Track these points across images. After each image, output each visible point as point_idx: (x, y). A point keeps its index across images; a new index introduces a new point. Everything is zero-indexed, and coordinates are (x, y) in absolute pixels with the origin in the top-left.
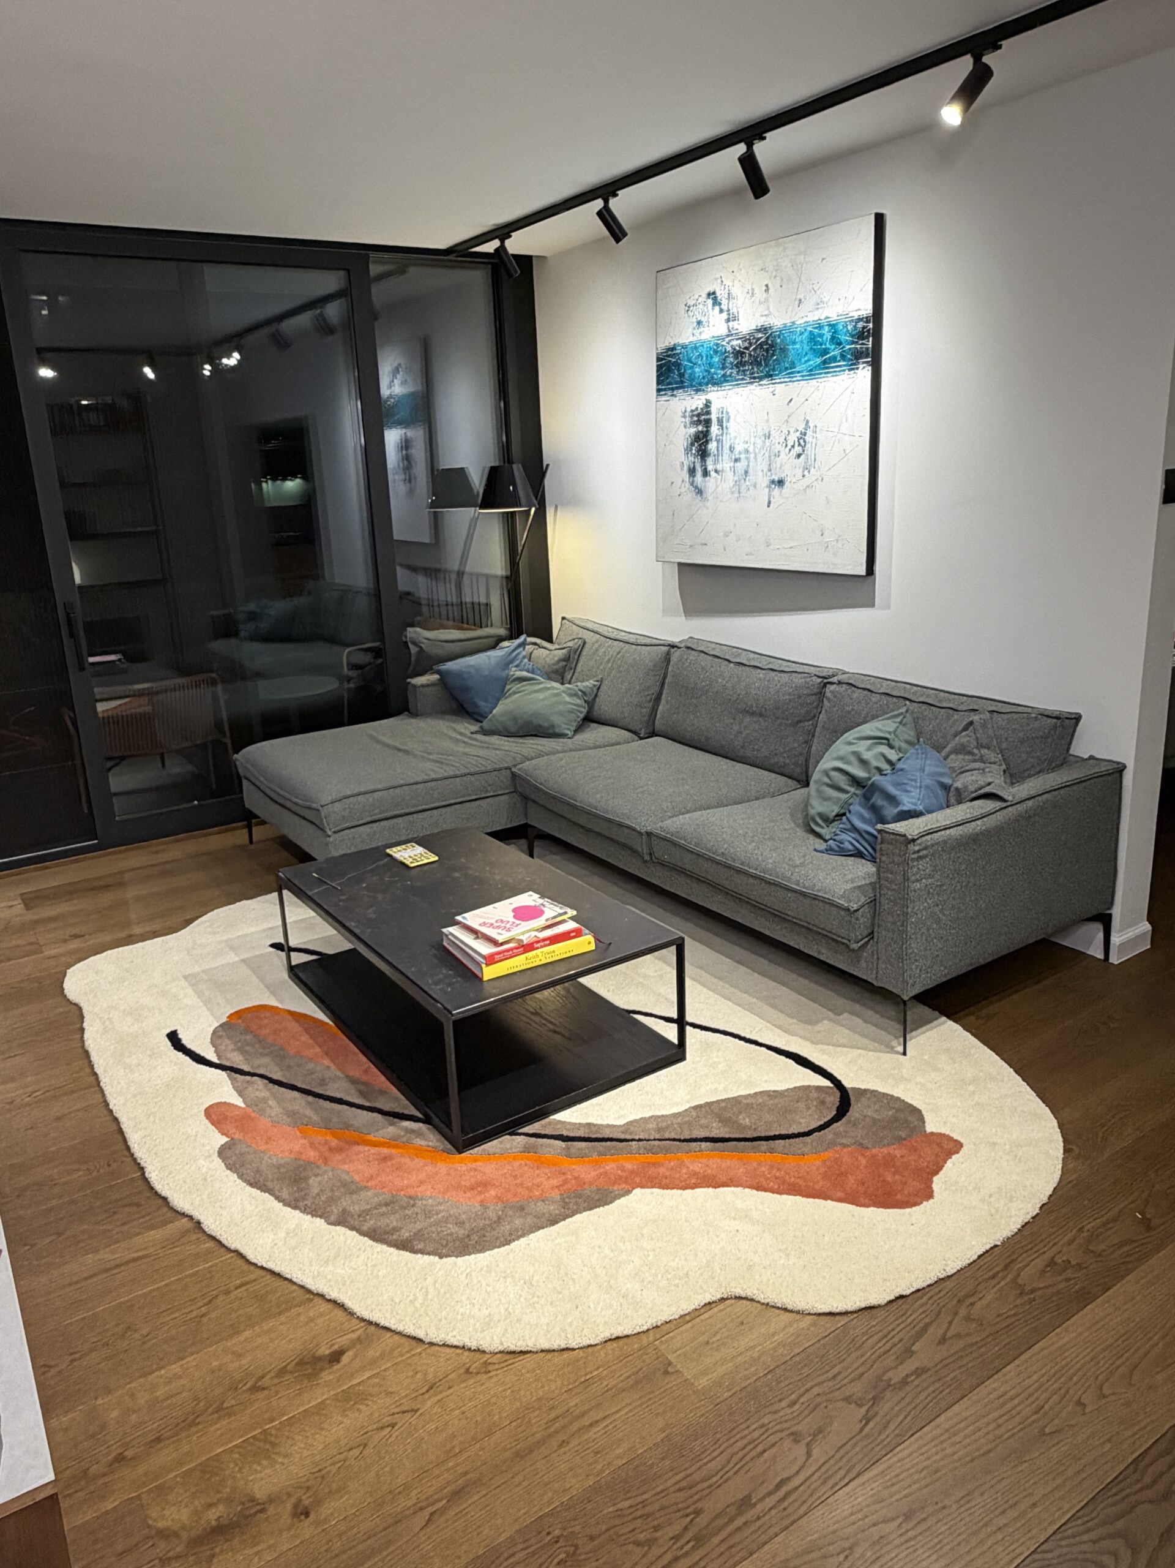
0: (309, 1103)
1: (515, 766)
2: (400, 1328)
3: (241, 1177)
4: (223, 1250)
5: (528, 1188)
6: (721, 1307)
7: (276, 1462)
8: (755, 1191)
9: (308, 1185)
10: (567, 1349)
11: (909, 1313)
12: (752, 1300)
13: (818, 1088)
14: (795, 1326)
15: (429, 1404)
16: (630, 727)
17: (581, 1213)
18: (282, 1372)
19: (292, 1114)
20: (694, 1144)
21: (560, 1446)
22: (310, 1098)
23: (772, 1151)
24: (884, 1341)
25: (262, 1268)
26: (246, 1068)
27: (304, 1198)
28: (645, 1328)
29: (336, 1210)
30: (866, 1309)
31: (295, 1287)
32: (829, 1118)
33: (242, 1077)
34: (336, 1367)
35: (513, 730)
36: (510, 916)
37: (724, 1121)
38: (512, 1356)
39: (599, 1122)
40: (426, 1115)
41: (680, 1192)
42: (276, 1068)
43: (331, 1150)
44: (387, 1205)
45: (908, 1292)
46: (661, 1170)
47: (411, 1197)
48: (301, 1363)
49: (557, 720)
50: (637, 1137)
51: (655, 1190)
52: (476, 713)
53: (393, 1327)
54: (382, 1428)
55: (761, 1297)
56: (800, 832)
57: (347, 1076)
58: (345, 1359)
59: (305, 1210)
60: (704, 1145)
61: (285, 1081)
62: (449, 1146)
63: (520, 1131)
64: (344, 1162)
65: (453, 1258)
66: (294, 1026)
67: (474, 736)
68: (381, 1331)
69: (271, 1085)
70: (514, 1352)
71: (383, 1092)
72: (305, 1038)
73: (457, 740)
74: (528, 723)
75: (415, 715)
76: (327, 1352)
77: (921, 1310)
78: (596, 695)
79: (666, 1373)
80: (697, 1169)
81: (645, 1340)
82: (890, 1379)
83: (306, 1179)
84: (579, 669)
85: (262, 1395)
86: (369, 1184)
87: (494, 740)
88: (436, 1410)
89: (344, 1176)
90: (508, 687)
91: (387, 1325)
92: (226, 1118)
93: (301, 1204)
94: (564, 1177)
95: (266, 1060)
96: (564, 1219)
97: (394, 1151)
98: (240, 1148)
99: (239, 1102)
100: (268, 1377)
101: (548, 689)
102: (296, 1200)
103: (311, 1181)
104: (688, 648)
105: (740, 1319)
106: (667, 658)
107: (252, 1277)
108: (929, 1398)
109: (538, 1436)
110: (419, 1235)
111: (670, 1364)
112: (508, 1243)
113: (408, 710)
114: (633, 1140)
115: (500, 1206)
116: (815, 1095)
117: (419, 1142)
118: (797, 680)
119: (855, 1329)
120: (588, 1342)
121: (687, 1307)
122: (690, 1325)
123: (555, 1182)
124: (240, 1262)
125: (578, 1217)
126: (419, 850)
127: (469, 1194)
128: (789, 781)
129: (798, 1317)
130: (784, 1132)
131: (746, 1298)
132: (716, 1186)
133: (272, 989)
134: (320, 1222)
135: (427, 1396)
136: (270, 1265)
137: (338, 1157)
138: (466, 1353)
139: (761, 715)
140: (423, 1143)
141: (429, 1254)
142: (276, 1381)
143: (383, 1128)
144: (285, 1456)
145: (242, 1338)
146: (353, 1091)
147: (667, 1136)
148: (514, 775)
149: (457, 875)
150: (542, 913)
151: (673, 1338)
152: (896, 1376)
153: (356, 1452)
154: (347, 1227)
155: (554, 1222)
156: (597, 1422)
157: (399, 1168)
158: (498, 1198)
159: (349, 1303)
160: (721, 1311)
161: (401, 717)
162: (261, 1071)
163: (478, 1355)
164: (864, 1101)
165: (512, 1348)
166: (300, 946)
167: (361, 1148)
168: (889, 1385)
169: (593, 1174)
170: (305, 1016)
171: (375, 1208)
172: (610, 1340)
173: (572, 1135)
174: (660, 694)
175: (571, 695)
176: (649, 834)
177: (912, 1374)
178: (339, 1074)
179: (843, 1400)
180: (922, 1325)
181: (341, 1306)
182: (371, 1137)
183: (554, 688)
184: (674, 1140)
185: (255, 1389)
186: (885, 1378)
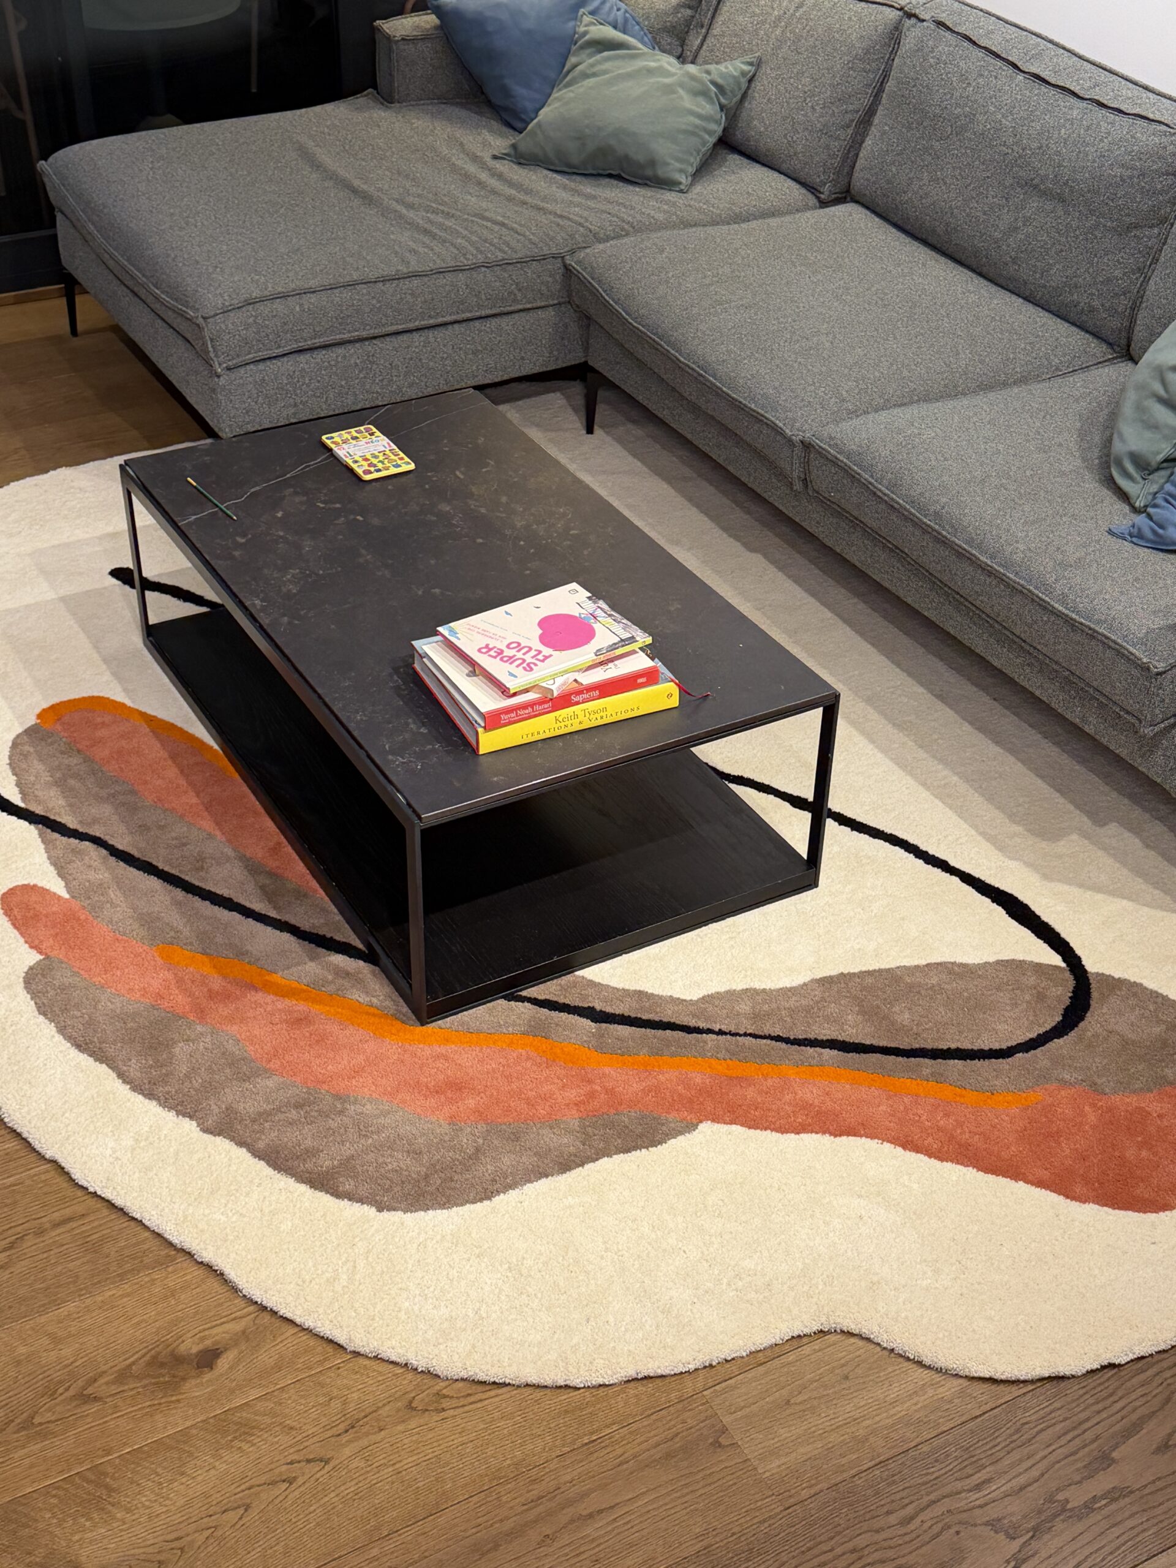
0: (178, 904)
1: (573, 252)
2: (309, 1323)
3: (62, 1030)
4: (32, 1157)
5: (528, 1102)
6: (817, 1345)
7: (114, 1518)
8: (899, 1150)
9: (172, 1056)
10: (567, 1387)
11: (1120, 1393)
12: (868, 1340)
13: (1039, 968)
14: (930, 1392)
15: (347, 1451)
16: (802, 176)
17: (609, 1155)
18: (123, 1376)
19: (148, 921)
20: (810, 1050)
21: (540, 1544)
22: (179, 894)
23: (938, 1078)
24: (1069, 1437)
25: (95, 1194)
26: (71, 822)
27: (164, 1079)
28: (692, 1367)
29: (215, 1109)
30: (1050, 1379)
31: (147, 1234)
32: (1048, 1027)
33: (65, 839)
34: (208, 1376)
35: (575, 159)
36: (532, 636)
37: (868, 1013)
38: (480, 1388)
39: (657, 991)
40: (369, 946)
41: (776, 1136)
42: (122, 828)
43: (212, 995)
44: (298, 1106)
45: (1123, 1360)
46: (751, 1093)
47: (338, 1097)
48: (156, 1363)
49: (663, 149)
50: (717, 1028)
51: (734, 1127)
52: (506, 109)
53: (298, 1320)
54: (273, 1483)
55: (884, 1339)
56: (1092, 485)
57: (242, 858)
58: (223, 1363)
59: (167, 1102)
60: (827, 1053)
61: (136, 854)
62: (405, 1009)
63: (524, 993)
64: (231, 1020)
65: (400, 1213)
66: (154, 750)
67: (499, 166)
68: (278, 1323)
69: (113, 860)
70: (483, 1383)
71: (301, 895)
72: (172, 772)
73: (467, 177)
74: (604, 152)
75: (388, 99)
76: (195, 1350)
77: (1139, 1392)
78: (744, 96)
79: (717, 1444)
80: (808, 1097)
81: (689, 1387)
82: (1067, 1501)
83: (169, 1045)
84: (716, 30)
85: (94, 1408)
86: (271, 1065)
87: (538, 180)
88: (357, 1463)
89: (230, 1046)
90: (573, 60)
91: (289, 1315)
92: (36, 917)
93: (160, 1090)
94: (587, 1088)
95: (107, 810)
96: (582, 1165)
97: (316, 1009)
98: (64, 977)
99: (58, 887)
100: (102, 1381)
101: (650, 71)
102: (153, 1083)
103: (177, 1050)
104: (940, 24)
105: (846, 1370)
106: (894, 36)
107: (80, 1209)
108: (1125, 1538)
109: (508, 1525)
110: (347, 1165)
111: (724, 1430)
112: (488, 1195)
113: (375, 87)
114: (710, 1031)
115: (482, 1127)
116: (1032, 980)
117: (357, 996)
118: (1146, 137)
119: (1026, 1410)
120: (601, 1381)
121: (762, 1339)
122: (761, 1369)
123: (572, 1094)
124: (60, 1180)
125: (604, 1162)
126: (382, 442)
127: (432, 1102)
128: (1094, 343)
129: (937, 1377)
130: (966, 1045)
131: (860, 1336)
132: (837, 1133)
133: (115, 663)
134: (189, 1126)
135: (345, 1438)
136: (107, 1194)
137: (225, 1010)
138: (410, 1376)
139: (1062, 200)
140: (363, 998)
141: (361, 1201)
142: (114, 1389)
143: (298, 964)
144: (128, 1511)
145: (63, 1311)
146: (251, 887)
147: (767, 1030)
148: (567, 270)
149: (445, 508)
150: (589, 634)
151: (733, 1388)
152: (1077, 1497)
153: (232, 1516)
154: (232, 1139)
155: (565, 1166)
156: (600, 1512)
157: (321, 1039)
158: (480, 1114)
159: (232, 1274)
160: (815, 1351)
161: (360, 100)
162: (96, 832)
163: (428, 1381)
164: (1114, 1001)
165: (482, 1377)
166: (164, 581)
167: (259, 997)
168: (1064, 1510)
169: (636, 1087)
170: (172, 727)
171: (279, 1110)
172: (635, 1379)
173: (609, 1009)
174: (871, 112)
175: (696, 93)
176: (807, 446)
177: (1103, 1497)
178: (229, 851)
179: (987, 1524)
180: (1134, 1417)
181: (220, 1275)
182: (276, 978)
183: (661, 71)
184: (778, 1039)
185: (84, 1398)
186: (1060, 1497)
